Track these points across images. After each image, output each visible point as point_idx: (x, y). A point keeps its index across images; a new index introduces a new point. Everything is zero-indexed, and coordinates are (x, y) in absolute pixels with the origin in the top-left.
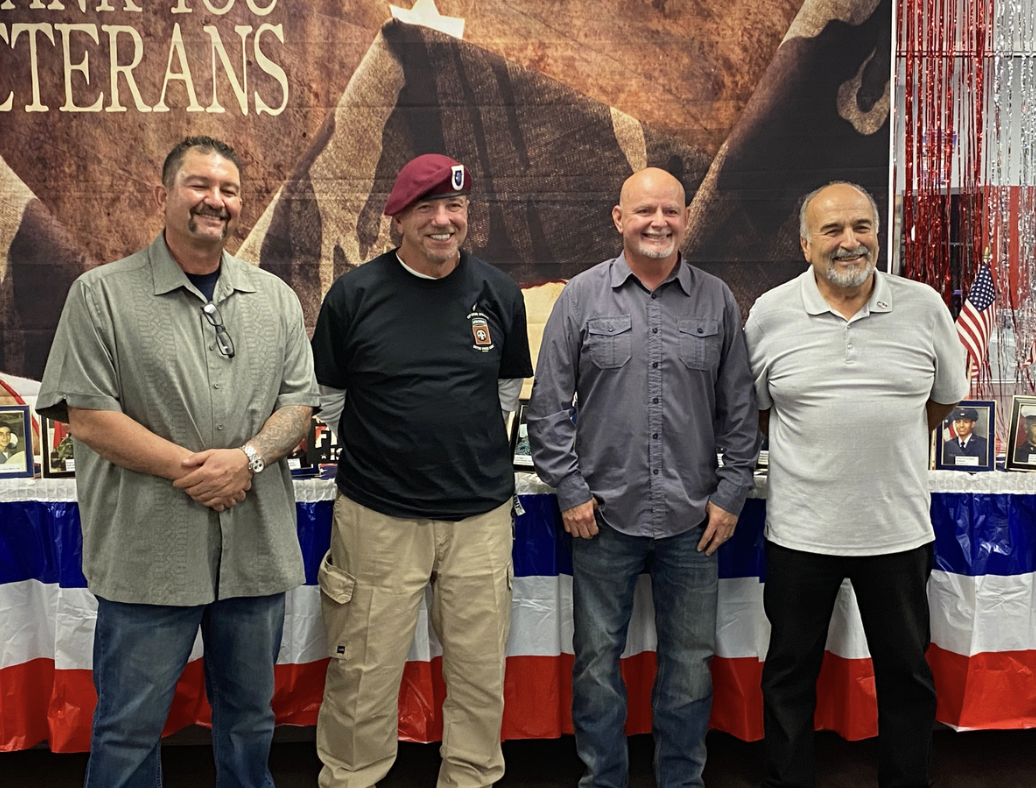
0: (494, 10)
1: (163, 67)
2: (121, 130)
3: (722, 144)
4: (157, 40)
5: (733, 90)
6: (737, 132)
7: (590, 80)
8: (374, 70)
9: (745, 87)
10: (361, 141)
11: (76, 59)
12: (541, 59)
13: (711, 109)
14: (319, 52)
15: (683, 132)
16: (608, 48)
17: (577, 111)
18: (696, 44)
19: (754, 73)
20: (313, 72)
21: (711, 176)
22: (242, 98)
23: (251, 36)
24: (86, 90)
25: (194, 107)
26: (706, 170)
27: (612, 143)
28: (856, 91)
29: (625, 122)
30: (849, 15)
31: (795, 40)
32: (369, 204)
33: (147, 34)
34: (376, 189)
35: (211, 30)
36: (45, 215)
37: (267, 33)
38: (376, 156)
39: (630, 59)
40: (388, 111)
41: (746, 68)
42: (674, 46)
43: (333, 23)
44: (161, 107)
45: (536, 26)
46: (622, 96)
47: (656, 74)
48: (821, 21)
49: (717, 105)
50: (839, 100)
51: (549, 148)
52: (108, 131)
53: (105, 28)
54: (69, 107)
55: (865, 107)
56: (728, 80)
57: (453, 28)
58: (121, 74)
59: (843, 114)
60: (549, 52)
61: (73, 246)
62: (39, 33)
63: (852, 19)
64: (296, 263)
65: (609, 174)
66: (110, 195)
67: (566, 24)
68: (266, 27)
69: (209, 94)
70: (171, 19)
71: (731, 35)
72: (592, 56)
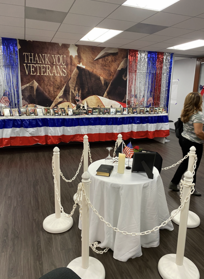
0: (88, 65)
1: (53, 70)
2: (48, 77)
3: (111, 81)
4: (52, 67)
6: (113, 80)
7: (98, 73)
8: (75, 71)
10: (74, 79)
11: (43, 69)
13: (110, 77)
14: (70, 69)
15: (107, 79)
16: (100, 70)
17: (97, 77)
18: (109, 70)
19: (114, 73)
20: (69, 71)
21: (110, 84)
22: (61, 74)
23: (62, 67)
24: (44, 73)
25: (56, 75)
26: (109, 83)
27: (100, 80)
29: (102, 78)
31: (118, 70)
32: (75, 86)
33: (51, 66)
34: (76, 85)
35: (58, 66)
36: (39, 87)
37: (64, 67)
38: (76, 81)
39: (102, 71)
40: (77, 76)
42: (106, 70)
43: (71, 66)
44: (53, 75)
45: (93, 67)
46: (101, 75)
47: (105, 73)
48: (121, 68)
50: (122, 77)
51: (94, 81)
52: (46, 77)
53: (46, 65)
54: (42, 74)
55: (125, 77)
56: (112, 74)
57: (84, 67)
58: (48, 71)
60: (94, 70)
61: (43, 90)
62: (39, 66)
63: (124, 68)
64: (67, 93)
65: (100, 84)
66: (47, 85)
67: (96, 67)
68: (64, 66)
69: (58, 73)
70: (53, 65)
71: (112, 69)
72: (98, 71)
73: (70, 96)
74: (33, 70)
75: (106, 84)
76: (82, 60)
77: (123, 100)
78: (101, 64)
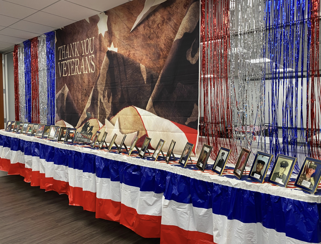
0: (122, 45)
1: (81, 65)
3: (161, 70)
5: (163, 56)
6: (164, 67)
7: (137, 58)
8: (105, 61)
9: (165, 55)
10: (103, 75)
11: (72, 66)
12: (129, 54)
13: (158, 62)
14: (98, 59)
15: (153, 68)
16: (140, 49)
17: (135, 65)
18: (156, 45)
19: (167, 51)
20: (98, 63)
22: (90, 70)
23: (91, 57)
24: (73, 71)
25: (84, 72)
26: (158, 78)
28: (191, 52)
29: (143, 67)
30: (189, 30)
31: (177, 40)
32: (104, 89)
33: (80, 60)
34: (106, 86)
36: (69, 94)
38: (105, 79)
39: (144, 51)
40: (107, 69)
41: (165, 50)
42: (152, 47)
43: (100, 53)
44: (80, 73)
45: (129, 47)
46: (142, 61)
47: (148, 54)
48: (183, 33)
49: (160, 60)
50: (187, 55)
51: (130, 75)
52: (75, 78)
53: (75, 59)
54: (72, 74)
55: (193, 56)
56: (161, 53)
57: (115, 50)
58: (76, 68)
59: (188, 59)
60: (131, 52)
61: (72, 99)
62: (69, 62)
63: (190, 31)
64: (95, 102)
65: (140, 80)
66: (76, 90)
67: (134, 45)
68: (92, 55)
69: (86, 70)
70: (82, 56)
71: (162, 42)
72: (138, 52)
73: (98, 109)
74: (65, 69)
75: (152, 79)
76: (113, 37)
77: (189, 120)
78: (143, 35)
